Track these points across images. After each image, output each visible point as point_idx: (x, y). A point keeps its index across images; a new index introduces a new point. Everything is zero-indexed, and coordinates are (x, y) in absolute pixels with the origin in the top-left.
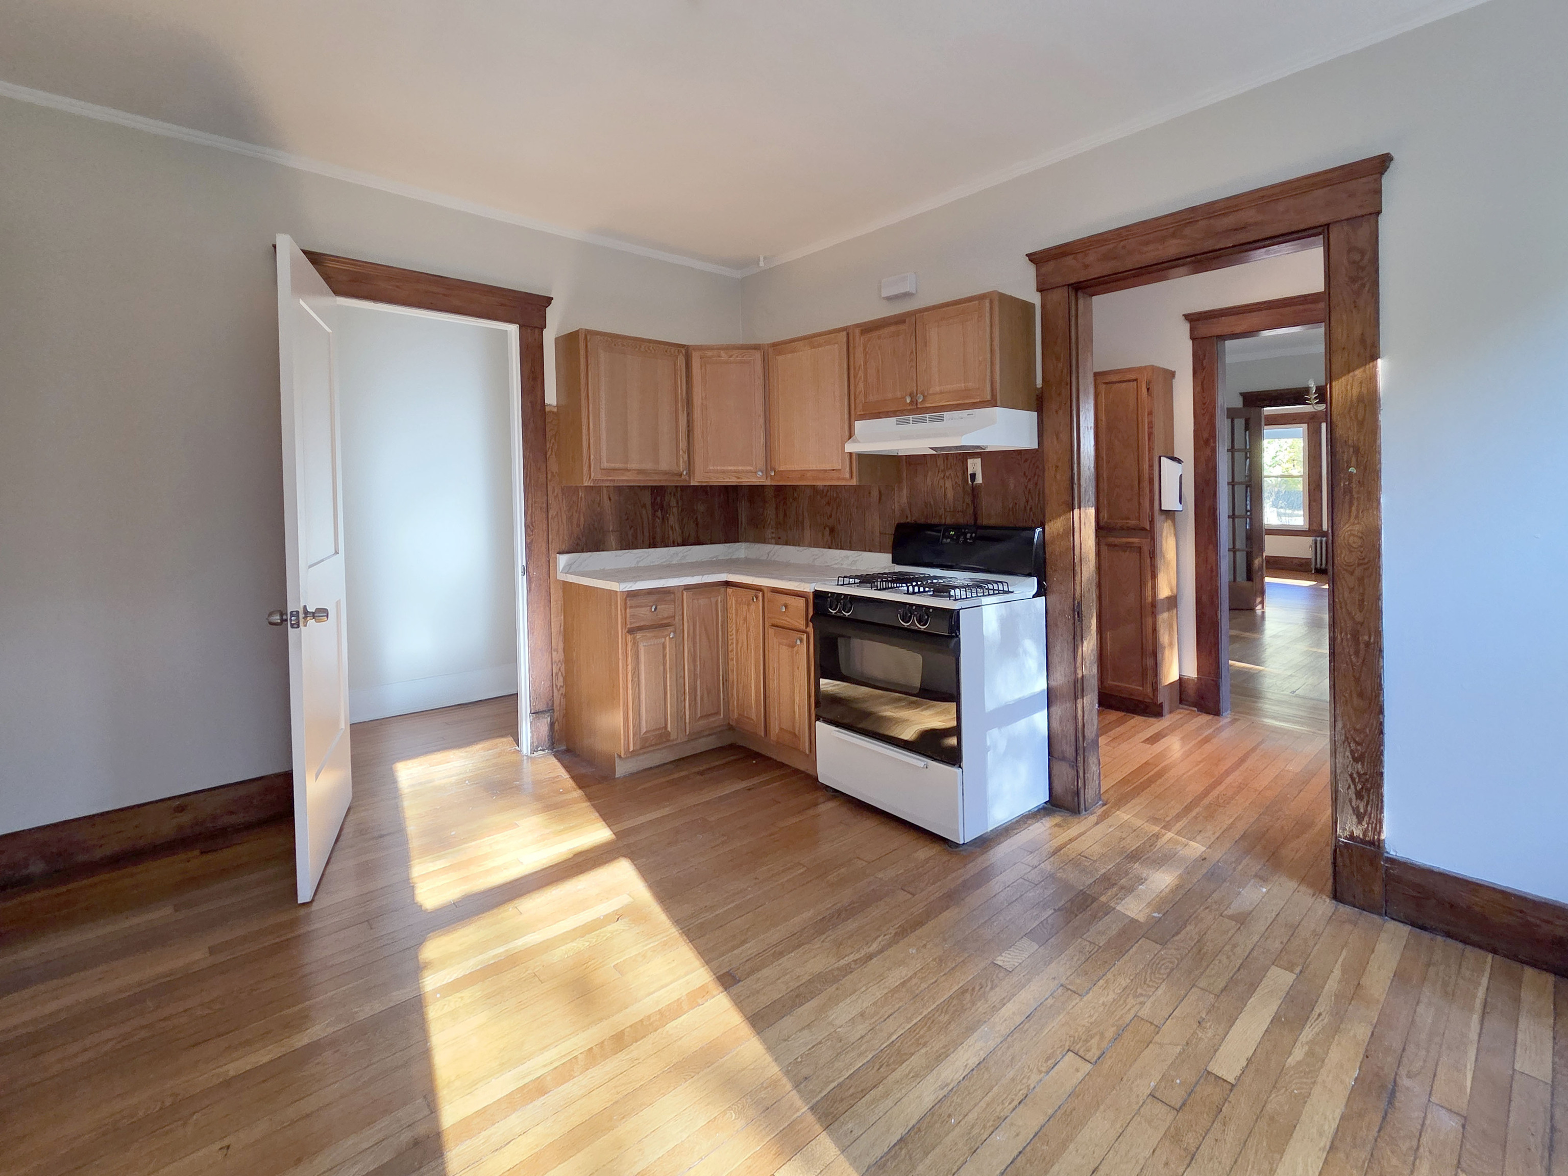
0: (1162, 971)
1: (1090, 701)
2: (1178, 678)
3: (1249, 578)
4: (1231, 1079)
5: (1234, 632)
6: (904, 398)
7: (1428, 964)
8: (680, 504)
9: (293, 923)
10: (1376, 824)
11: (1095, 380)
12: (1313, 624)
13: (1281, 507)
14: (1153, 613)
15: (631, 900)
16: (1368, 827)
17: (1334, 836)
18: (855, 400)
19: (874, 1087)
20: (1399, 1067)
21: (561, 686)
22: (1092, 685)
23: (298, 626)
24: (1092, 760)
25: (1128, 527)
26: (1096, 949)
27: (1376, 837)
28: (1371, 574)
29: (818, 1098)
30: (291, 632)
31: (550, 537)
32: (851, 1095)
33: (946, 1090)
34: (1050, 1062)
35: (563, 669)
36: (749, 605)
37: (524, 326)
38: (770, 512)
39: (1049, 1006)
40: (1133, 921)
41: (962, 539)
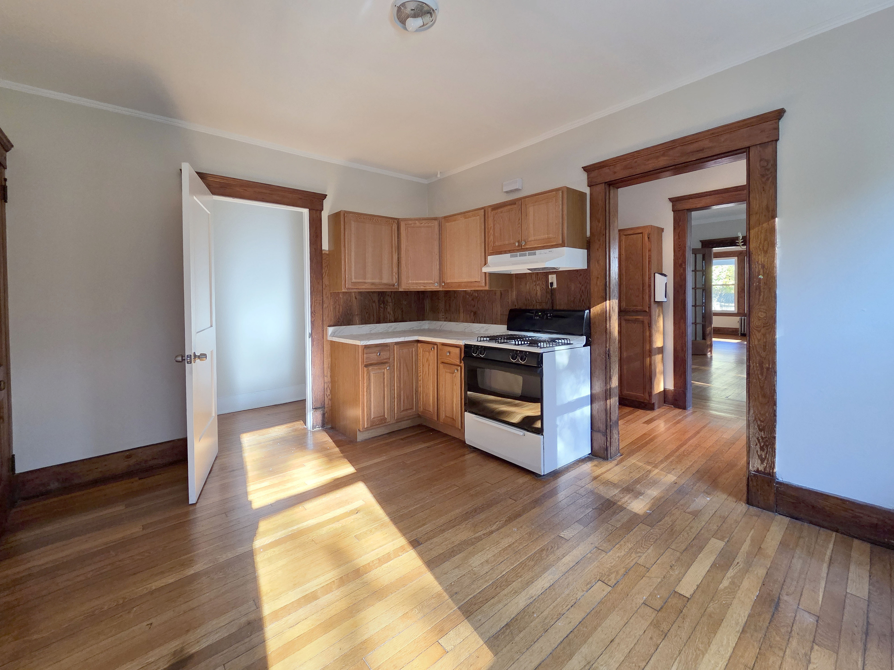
0: (651, 540)
1: (614, 401)
2: (663, 390)
3: (704, 338)
4: (688, 595)
5: (694, 367)
6: (514, 243)
7: (800, 537)
8: (393, 301)
9: (187, 514)
10: (771, 464)
11: (620, 234)
12: (739, 362)
13: (722, 302)
14: (649, 355)
15: (364, 503)
16: (767, 465)
17: (748, 470)
18: (488, 245)
19: (493, 598)
20: (781, 590)
21: (329, 395)
22: (616, 392)
23: (191, 363)
24: (615, 432)
25: (636, 311)
26: (615, 529)
27: (771, 471)
28: (770, 332)
29: (462, 603)
30: (187, 365)
31: (324, 318)
32: (481, 602)
33: (532, 600)
34: (588, 586)
35: (330, 386)
36: (429, 352)
37: (311, 209)
38: (442, 305)
39: (588, 557)
40: (636, 514)
41: (545, 317)
